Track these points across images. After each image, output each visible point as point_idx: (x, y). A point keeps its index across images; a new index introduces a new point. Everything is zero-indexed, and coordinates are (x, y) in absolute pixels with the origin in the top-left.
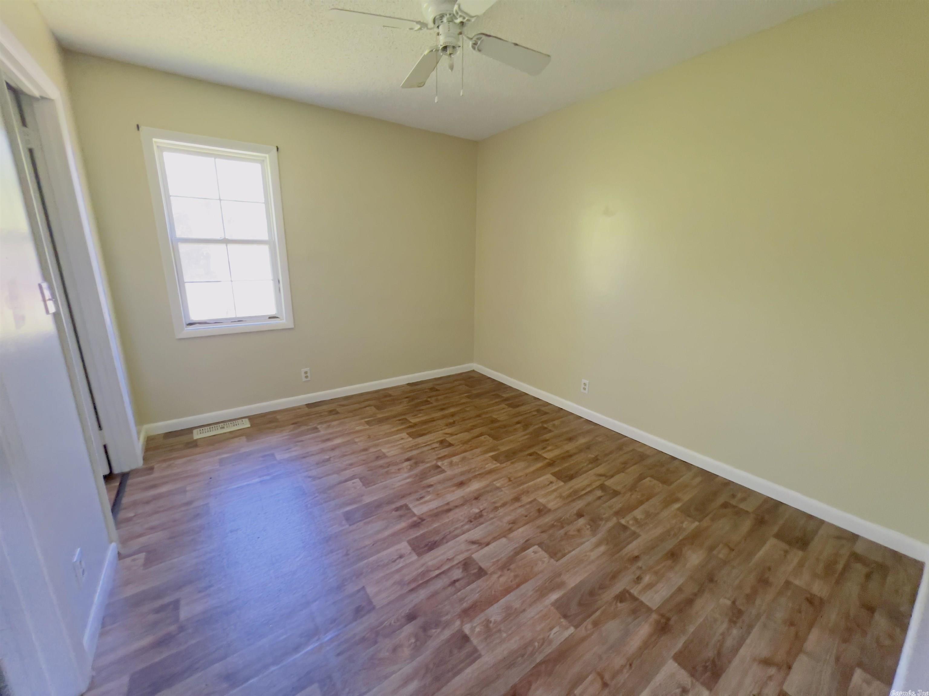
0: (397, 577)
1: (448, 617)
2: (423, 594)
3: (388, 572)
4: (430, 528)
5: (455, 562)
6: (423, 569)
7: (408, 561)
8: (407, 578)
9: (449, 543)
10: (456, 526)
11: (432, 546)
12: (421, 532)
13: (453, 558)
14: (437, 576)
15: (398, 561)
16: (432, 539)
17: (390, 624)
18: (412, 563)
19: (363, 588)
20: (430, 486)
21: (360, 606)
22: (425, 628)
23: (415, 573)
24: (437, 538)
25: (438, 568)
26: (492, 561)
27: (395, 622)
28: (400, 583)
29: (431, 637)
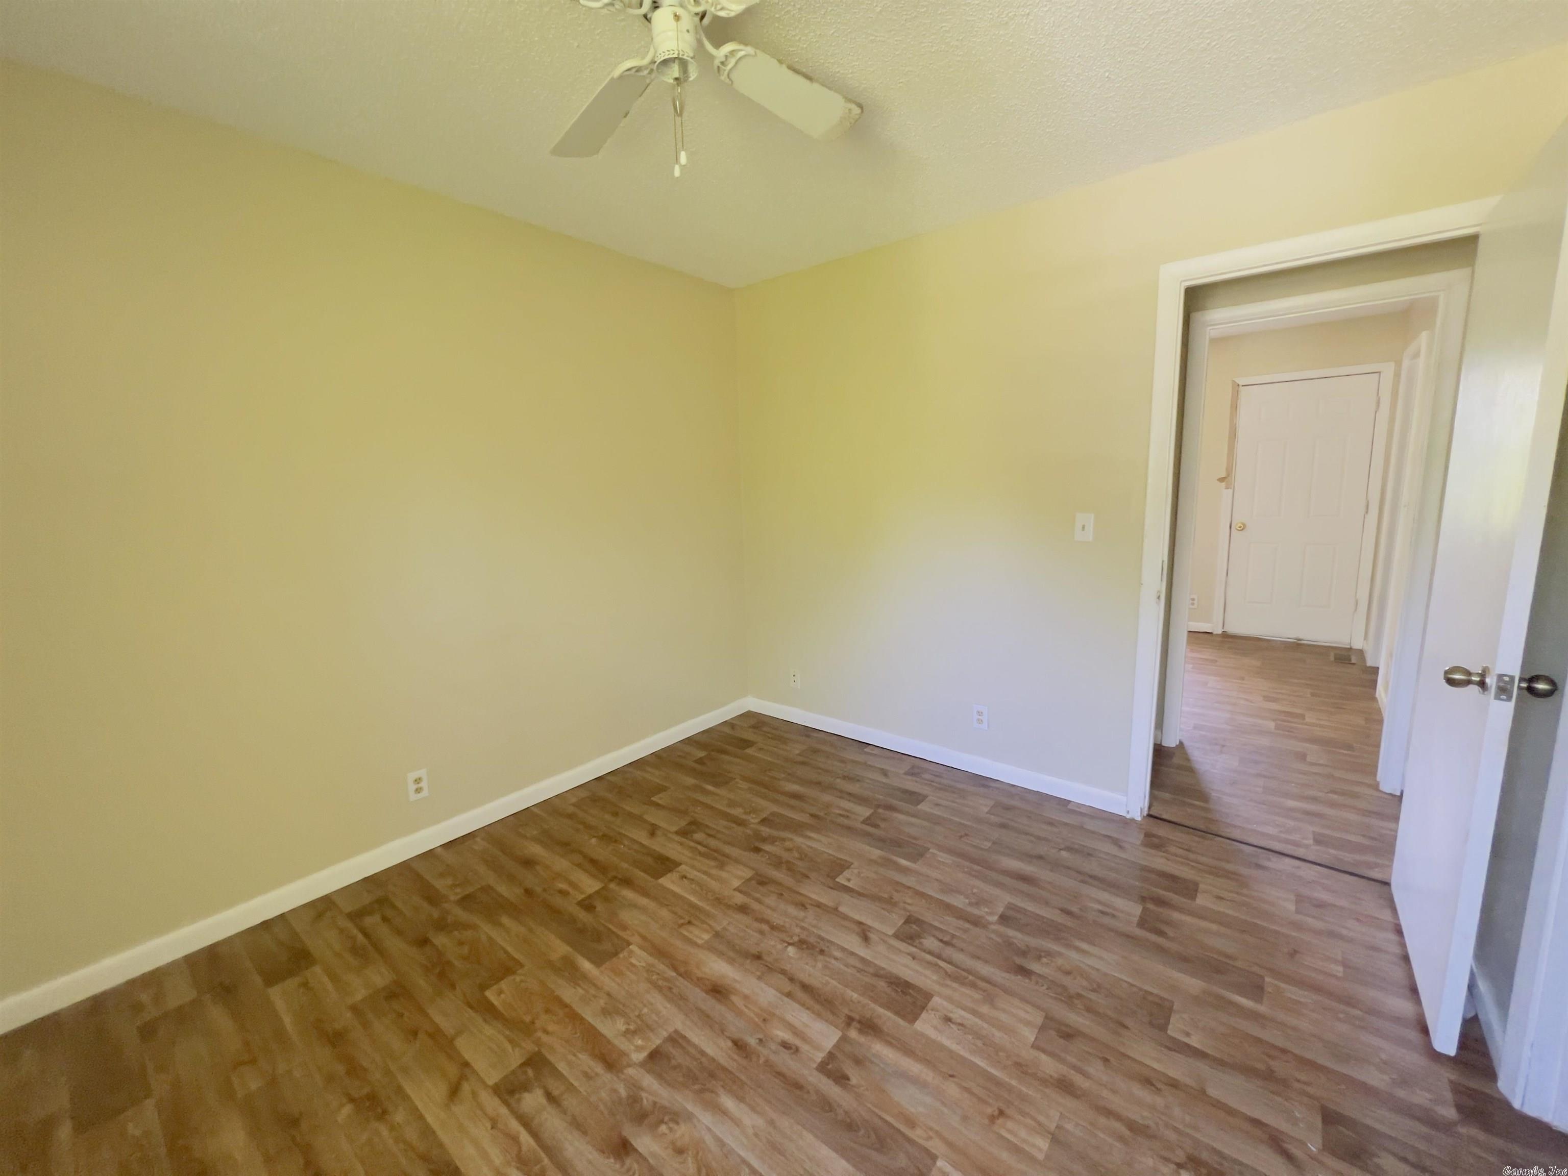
0: (985, 1009)
1: (993, 936)
2: (986, 970)
3: (985, 1025)
4: (865, 1001)
5: (914, 950)
6: (949, 982)
7: (950, 1007)
8: (977, 996)
9: (883, 965)
10: (842, 967)
11: (902, 986)
12: (881, 1010)
13: (909, 954)
14: (950, 963)
15: (959, 1021)
16: (889, 990)
17: (1047, 989)
18: (950, 1000)
19: (1034, 1046)
20: (739, 1045)
21: (1061, 1037)
22: (1024, 953)
23: (963, 989)
24: (881, 984)
25: (936, 965)
26: (888, 914)
27: (1043, 986)
28: (990, 1000)
29: (1027, 946)
